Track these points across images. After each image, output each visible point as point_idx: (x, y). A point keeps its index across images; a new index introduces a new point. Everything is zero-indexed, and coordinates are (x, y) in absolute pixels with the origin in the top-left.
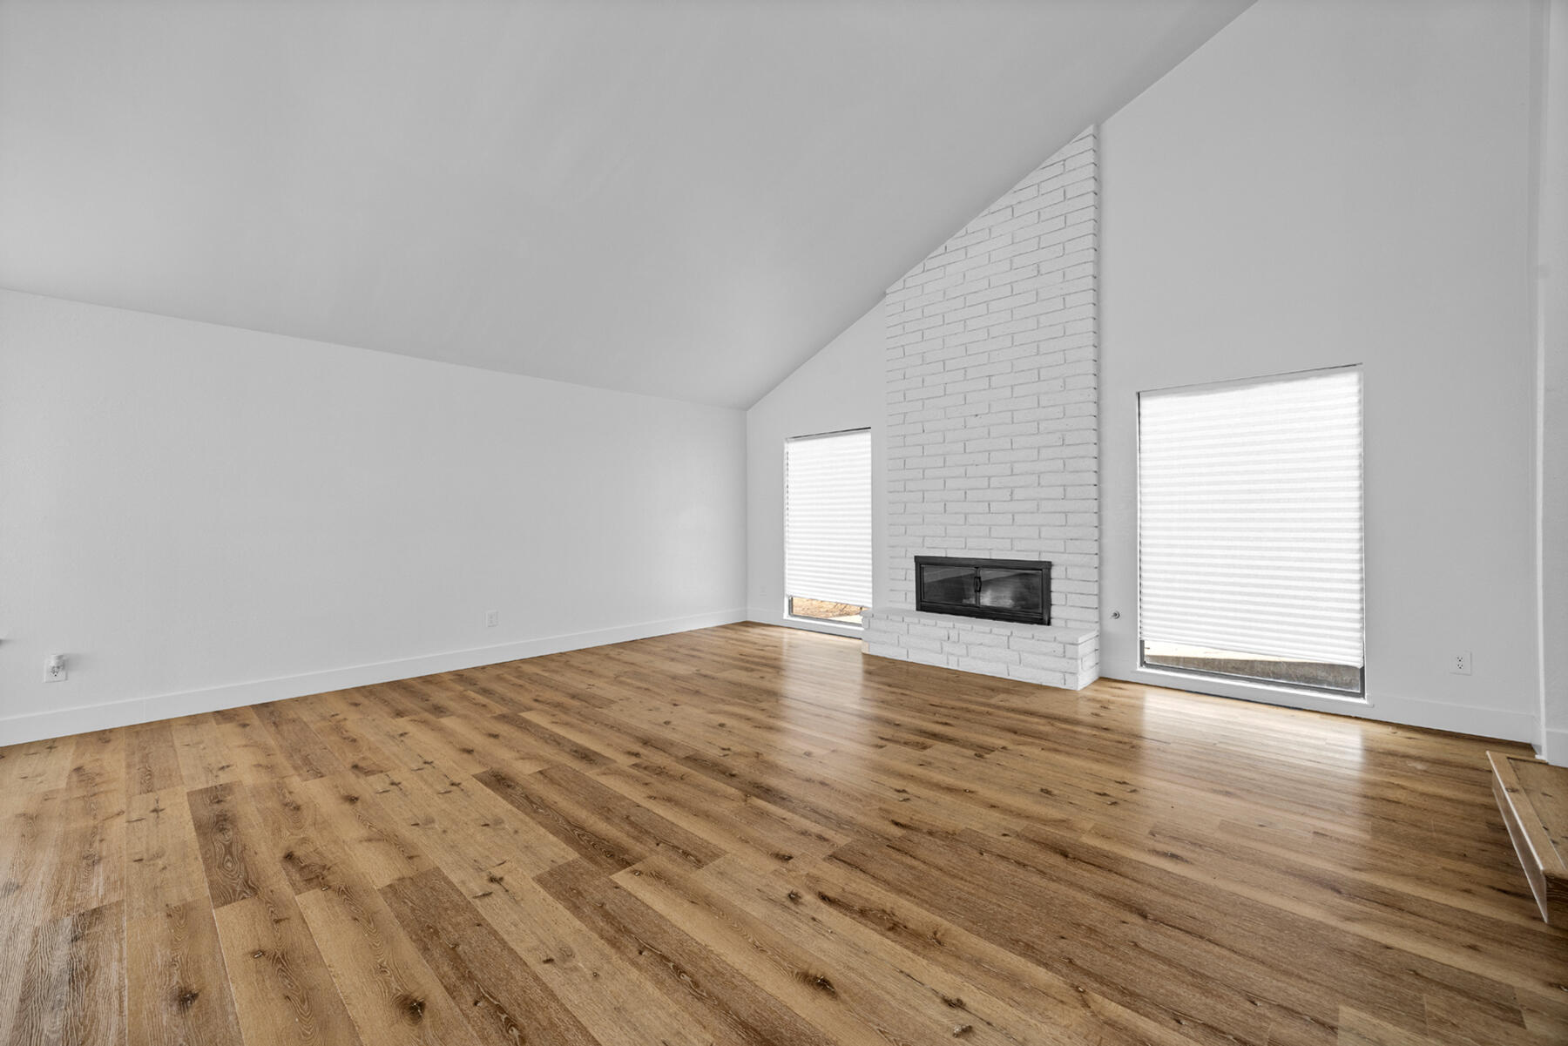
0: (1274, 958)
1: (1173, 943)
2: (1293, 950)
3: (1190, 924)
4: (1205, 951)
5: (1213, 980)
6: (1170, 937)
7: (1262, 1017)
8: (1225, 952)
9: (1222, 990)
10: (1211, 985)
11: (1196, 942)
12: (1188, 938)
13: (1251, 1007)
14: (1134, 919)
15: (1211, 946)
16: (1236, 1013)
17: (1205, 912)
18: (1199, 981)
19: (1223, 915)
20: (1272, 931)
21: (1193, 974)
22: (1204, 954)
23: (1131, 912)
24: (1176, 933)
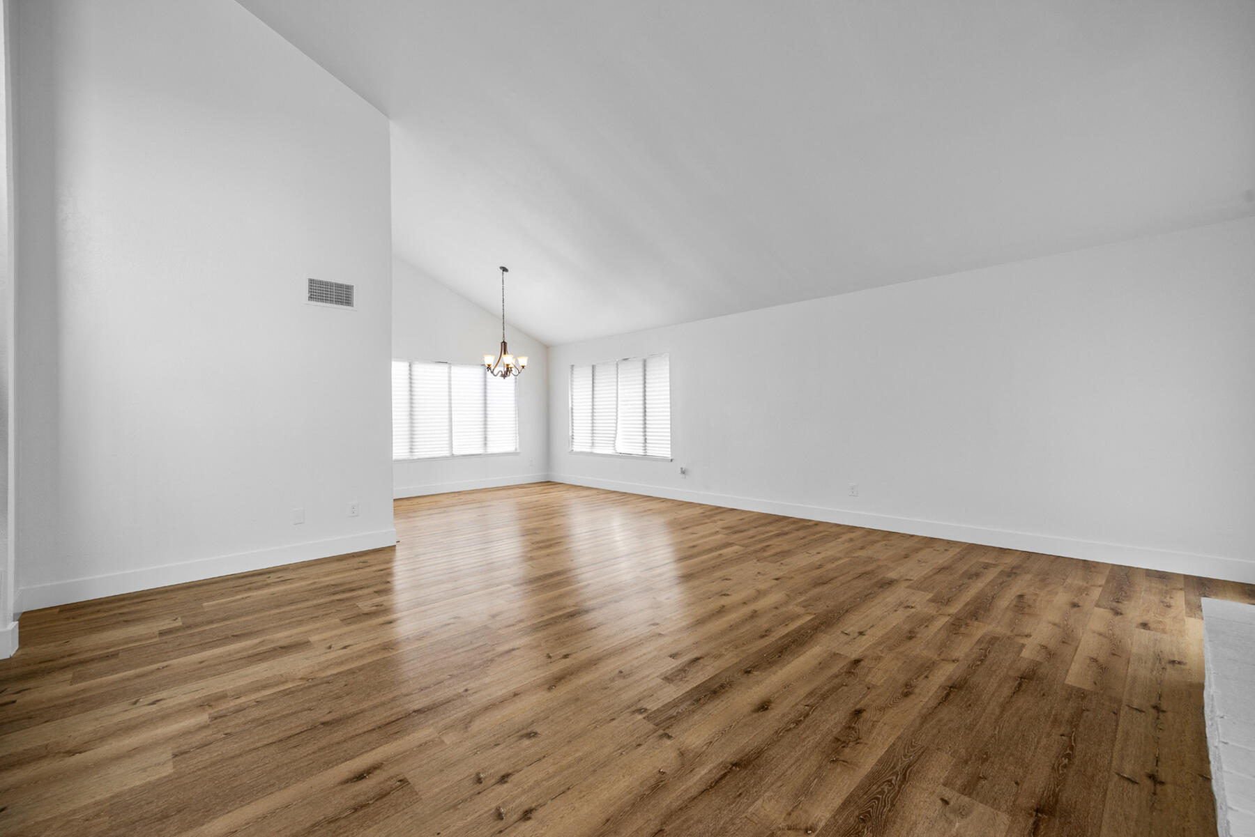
0: (227, 765)
1: (293, 725)
2: (216, 782)
3: (294, 742)
4: (271, 736)
5: (255, 728)
6: (297, 726)
7: (219, 731)
8: (259, 745)
9: (247, 726)
10: (254, 724)
11: (281, 736)
12: (289, 733)
13: (226, 732)
14: (327, 718)
15: (271, 740)
16: (233, 723)
17: (293, 755)
18: (262, 721)
19: (280, 764)
20: (238, 783)
21: (268, 722)
22: (271, 734)
23: (334, 720)
24: (297, 731)
